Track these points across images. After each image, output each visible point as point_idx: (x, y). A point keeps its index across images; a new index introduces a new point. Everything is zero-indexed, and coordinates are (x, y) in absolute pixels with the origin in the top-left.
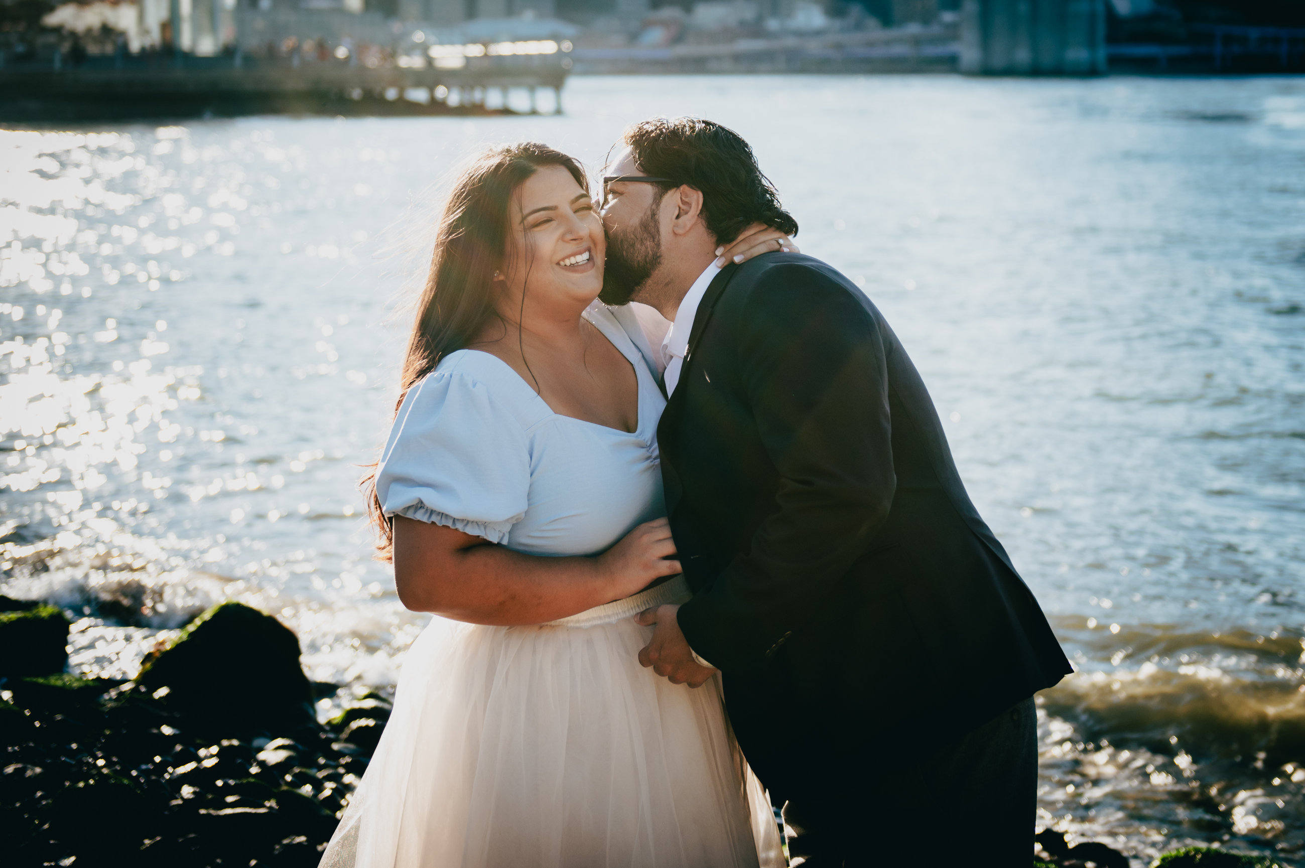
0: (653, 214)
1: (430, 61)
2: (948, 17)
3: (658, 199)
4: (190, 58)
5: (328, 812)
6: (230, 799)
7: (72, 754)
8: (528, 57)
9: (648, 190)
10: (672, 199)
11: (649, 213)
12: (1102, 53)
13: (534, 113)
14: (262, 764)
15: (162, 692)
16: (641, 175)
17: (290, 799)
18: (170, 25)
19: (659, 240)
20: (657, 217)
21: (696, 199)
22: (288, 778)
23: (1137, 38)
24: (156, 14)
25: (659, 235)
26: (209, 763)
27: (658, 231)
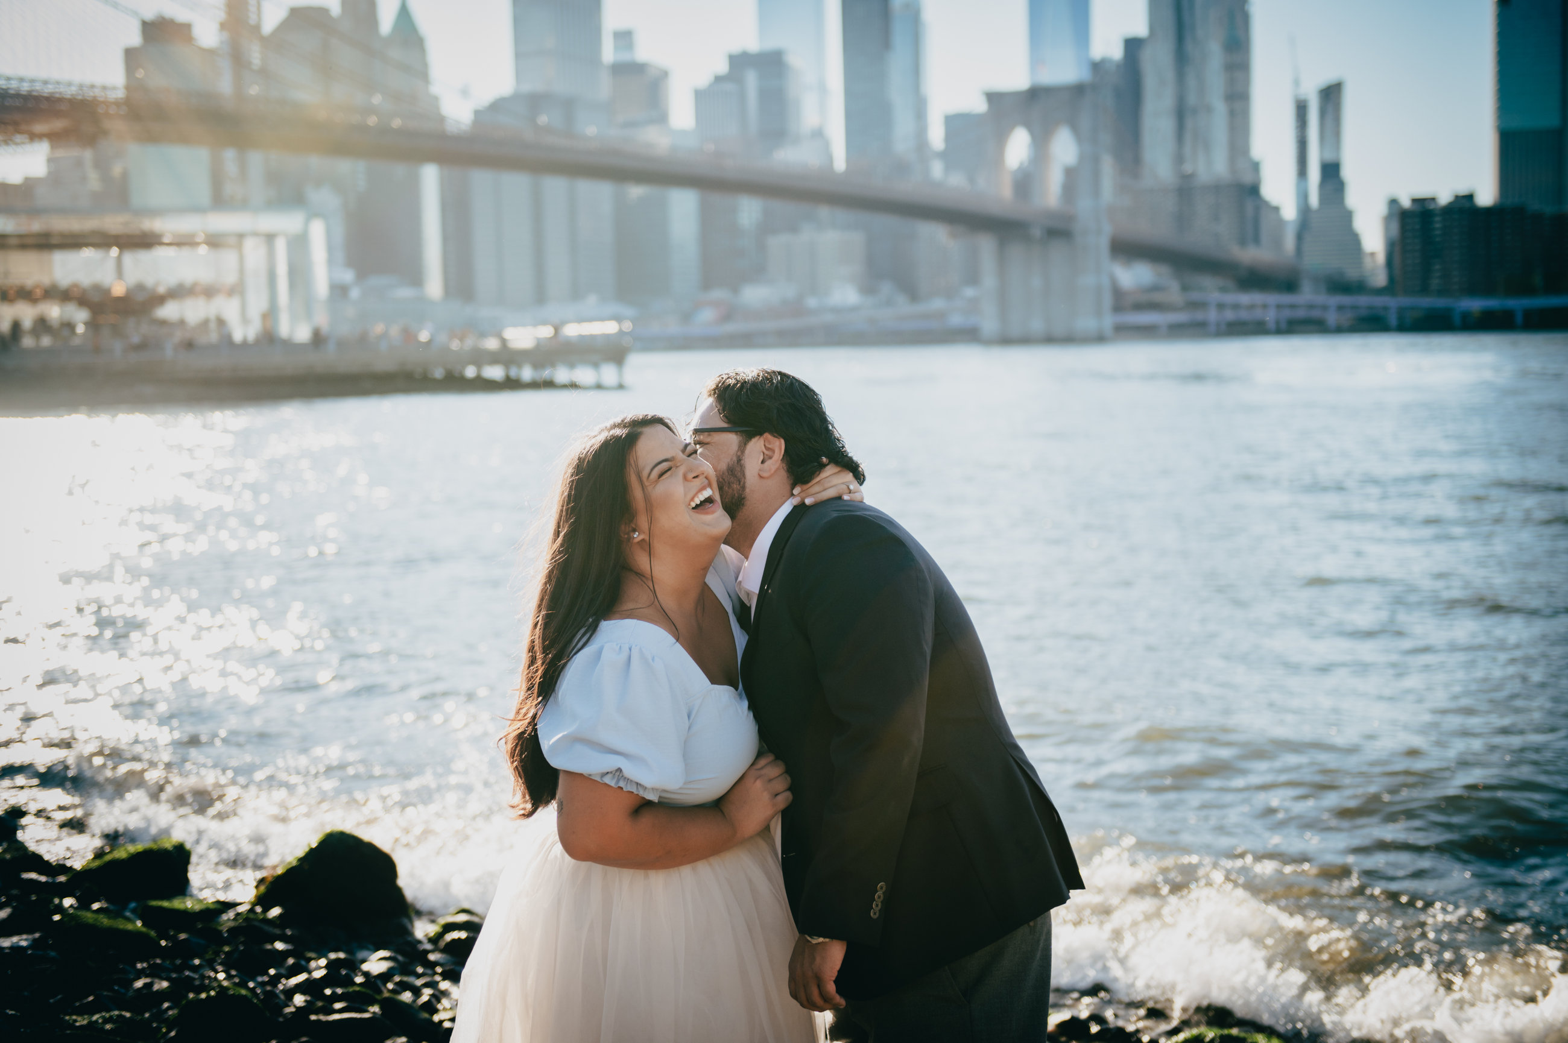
0: (739, 460)
1: (504, 342)
2: (969, 292)
3: (742, 447)
4: (288, 345)
5: (426, 1015)
6: (338, 1006)
7: (195, 969)
8: (593, 337)
9: (732, 439)
10: (756, 445)
11: (735, 459)
12: (1108, 321)
13: (599, 387)
14: (366, 974)
15: (275, 912)
16: (725, 425)
17: (391, 1006)
18: (270, 315)
19: (744, 483)
20: (742, 462)
21: (779, 446)
22: (390, 986)
23: (1139, 307)
24: (257, 304)
25: (745, 478)
26: (318, 974)
27: (744, 475)
